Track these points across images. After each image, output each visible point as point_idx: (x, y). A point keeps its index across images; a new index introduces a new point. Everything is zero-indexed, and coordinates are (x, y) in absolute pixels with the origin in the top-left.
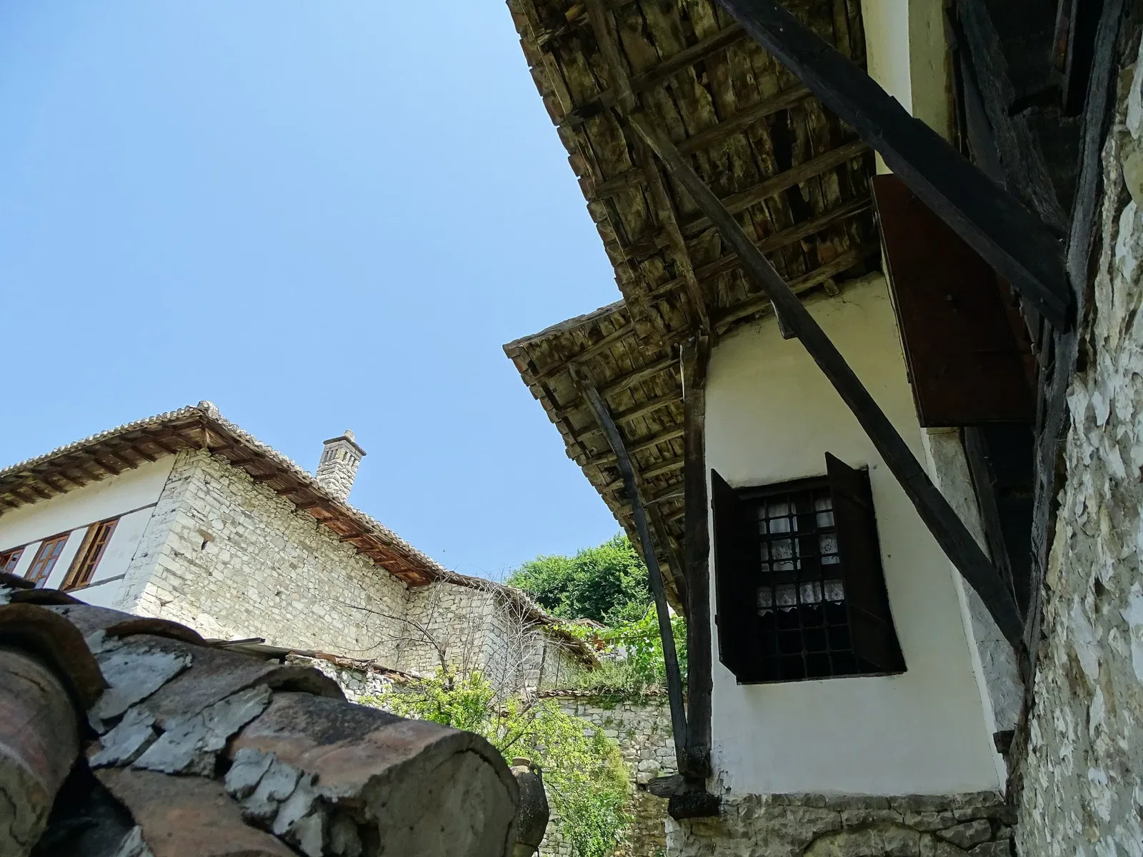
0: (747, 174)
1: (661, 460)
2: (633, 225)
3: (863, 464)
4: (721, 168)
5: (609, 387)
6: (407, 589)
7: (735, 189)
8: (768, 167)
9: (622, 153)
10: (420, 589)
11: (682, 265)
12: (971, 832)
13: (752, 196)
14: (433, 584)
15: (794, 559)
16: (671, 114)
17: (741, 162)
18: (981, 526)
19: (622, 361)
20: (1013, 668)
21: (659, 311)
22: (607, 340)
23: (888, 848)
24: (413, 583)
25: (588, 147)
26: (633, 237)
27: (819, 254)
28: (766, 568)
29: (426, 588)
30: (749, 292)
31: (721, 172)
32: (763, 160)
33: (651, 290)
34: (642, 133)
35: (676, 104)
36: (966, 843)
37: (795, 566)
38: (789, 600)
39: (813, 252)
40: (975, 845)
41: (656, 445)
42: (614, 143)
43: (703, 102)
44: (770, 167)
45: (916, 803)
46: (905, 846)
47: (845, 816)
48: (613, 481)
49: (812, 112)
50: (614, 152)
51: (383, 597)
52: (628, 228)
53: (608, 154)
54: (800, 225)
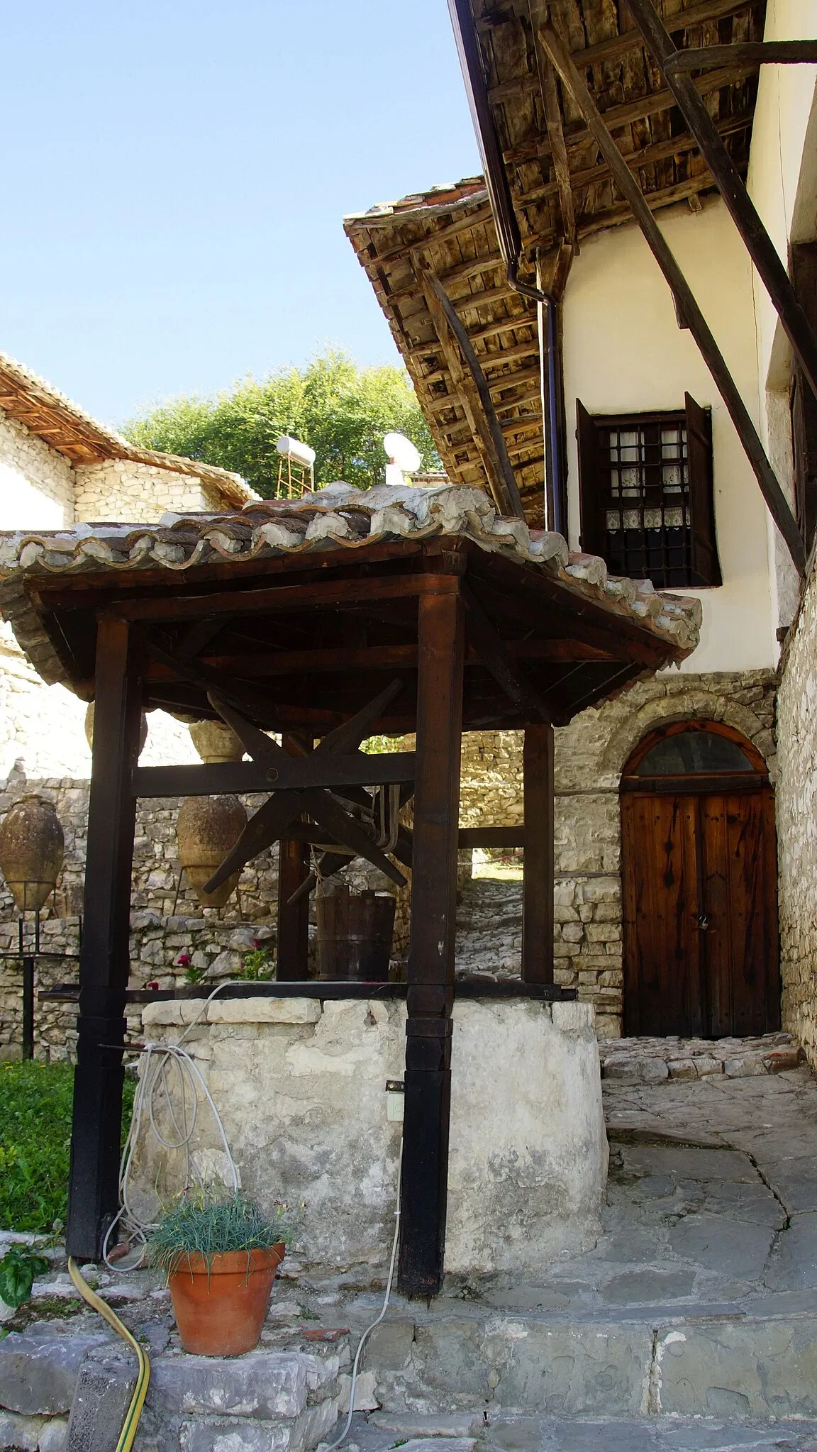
0: (636, 86)
1: (485, 353)
2: (518, 127)
3: (708, 404)
4: (613, 79)
5: (449, 275)
6: (72, 468)
7: (622, 99)
8: (656, 81)
9: (521, 57)
10: (90, 468)
11: (560, 175)
12: (751, 694)
13: (638, 112)
14: (108, 463)
15: (640, 488)
16: (575, 23)
17: (632, 74)
18: (794, 476)
19: (467, 247)
20: (797, 585)
21: (526, 214)
22: (457, 225)
23: (695, 707)
24: (77, 460)
25: (489, 50)
26: (515, 140)
27: (689, 166)
28: (616, 494)
29: (99, 467)
30: (616, 199)
31: (612, 82)
32: (654, 74)
33: (522, 193)
34: (551, 56)
35: (581, 14)
36: (747, 701)
37: (641, 493)
38: (632, 521)
39: (684, 165)
40: (751, 703)
41: (484, 339)
42: (515, 48)
43: (608, 14)
44: (659, 81)
45: (719, 677)
46: (707, 705)
47: (668, 687)
48: (431, 373)
49: (707, 31)
50: (513, 56)
51: (46, 478)
52: (512, 130)
53: (508, 58)
54: (677, 139)
